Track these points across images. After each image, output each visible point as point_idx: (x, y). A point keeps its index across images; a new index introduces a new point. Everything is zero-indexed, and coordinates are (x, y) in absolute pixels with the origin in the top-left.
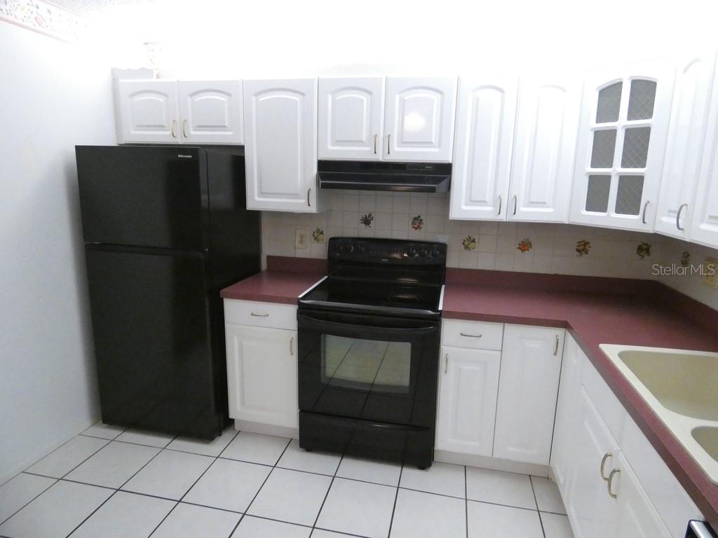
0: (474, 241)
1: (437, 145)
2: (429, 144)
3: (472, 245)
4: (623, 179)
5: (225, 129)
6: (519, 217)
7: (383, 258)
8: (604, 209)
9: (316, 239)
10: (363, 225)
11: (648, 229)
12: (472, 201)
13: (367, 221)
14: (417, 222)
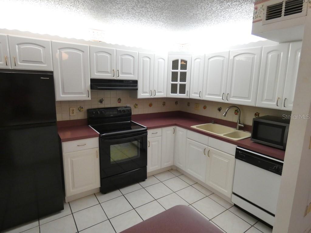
0: (137, 105)
1: (133, 74)
2: (131, 74)
3: (137, 106)
4: (180, 85)
5: (42, 63)
6: (156, 97)
7: (110, 115)
8: (176, 93)
9: (80, 111)
10: (100, 103)
11: (188, 97)
12: (144, 92)
13: (101, 101)
14: (119, 100)
